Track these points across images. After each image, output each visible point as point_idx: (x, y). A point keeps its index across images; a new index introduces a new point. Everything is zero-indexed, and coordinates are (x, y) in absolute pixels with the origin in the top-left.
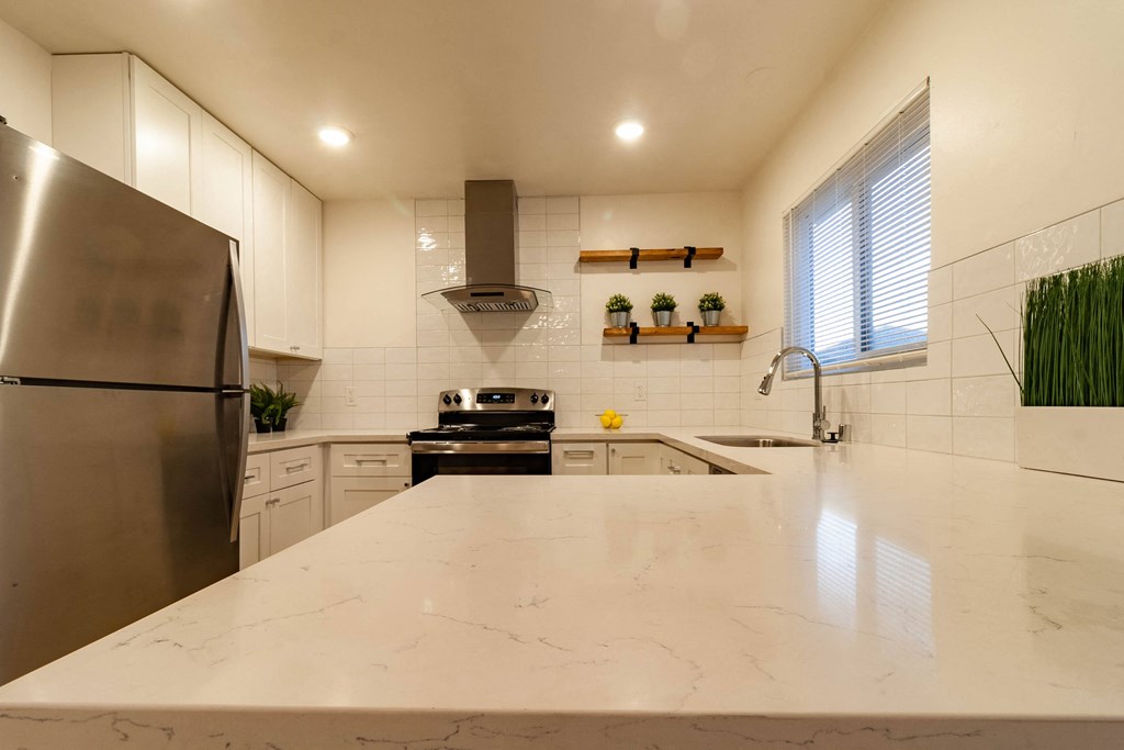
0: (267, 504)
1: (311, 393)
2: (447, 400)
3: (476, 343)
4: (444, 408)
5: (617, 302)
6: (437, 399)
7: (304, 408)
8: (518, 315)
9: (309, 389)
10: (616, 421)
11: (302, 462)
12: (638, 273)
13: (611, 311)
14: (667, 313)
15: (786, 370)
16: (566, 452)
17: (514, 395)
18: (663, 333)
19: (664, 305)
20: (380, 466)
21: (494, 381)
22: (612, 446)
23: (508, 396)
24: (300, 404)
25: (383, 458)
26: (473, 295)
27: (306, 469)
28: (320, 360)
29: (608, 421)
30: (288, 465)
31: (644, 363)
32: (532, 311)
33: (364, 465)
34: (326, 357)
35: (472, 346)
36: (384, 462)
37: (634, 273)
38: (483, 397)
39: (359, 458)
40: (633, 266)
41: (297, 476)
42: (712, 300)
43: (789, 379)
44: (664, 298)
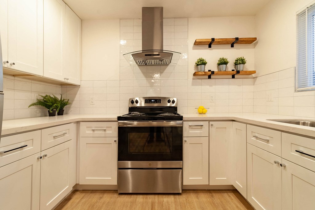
0: (38, 159)
1: (76, 99)
2: (132, 102)
3: (145, 78)
4: (131, 105)
5: (200, 61)
6: (128, 101)
7: (73, 105)
8: (163, 67)
9: (75, 97)
10: (204, 111)
11: (64, 132)
12: (212, 50)
13: (198, 65)
14: (225, 65)
15: (297, 87)
16: (190, 126)
17: (160, 100)
18: (222, 74)
19: (223, 62)
20: (103, 132)
21: (152, 94)
22: (211, 123)
23: (157, 100)
24: (71, 104)
25: (105, 128)
26: (146, 55)
27: (66, 135)
28: (80, 85)
29: (201, 111)
30: (54, 135)
31: (214, 87)
32: (168, 65)
33: (96, 132)
34: (82, 84)
35: (143, 80)
36: (105, 130)
37: (210, 50)
38: (148, 100)
39: (93, 129)
40: (210, 46)
41: (60, 140)
42: (242, 60)
43: (299, 91)
44: (223, 59)
